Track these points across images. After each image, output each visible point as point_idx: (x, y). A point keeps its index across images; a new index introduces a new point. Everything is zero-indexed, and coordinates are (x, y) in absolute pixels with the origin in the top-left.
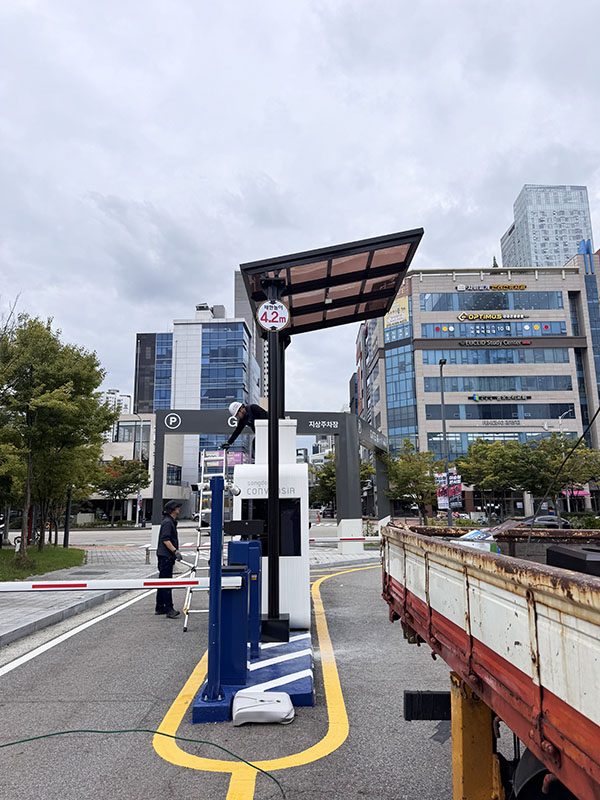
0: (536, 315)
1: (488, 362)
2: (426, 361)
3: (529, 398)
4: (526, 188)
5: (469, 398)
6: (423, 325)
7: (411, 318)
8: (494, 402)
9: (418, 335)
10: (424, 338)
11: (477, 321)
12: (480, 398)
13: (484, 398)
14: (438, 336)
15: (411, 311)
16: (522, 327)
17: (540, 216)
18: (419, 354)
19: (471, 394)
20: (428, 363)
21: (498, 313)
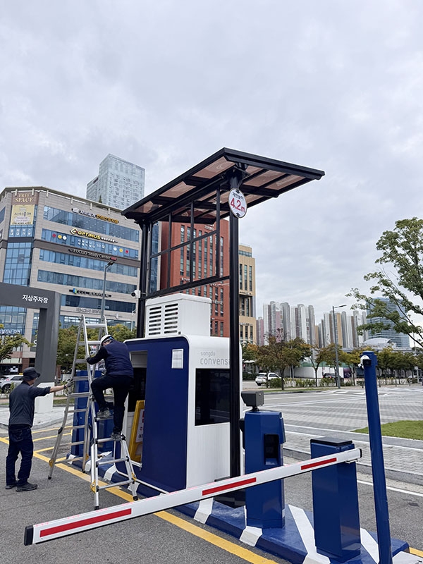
0: (122, 242)
1: (87, 267)
2: (42, 258)
3: (110, 296)
4: (110, 156)
5: (70, 291)
6: (43, 230)
7: (34, 222)
8: (87, 296)
9: (38, 236)
10: (43, 240)
11: (84, 237)
12: (78, 292)
13: (81, 292)
14: (54, 241)
15: (35, 217)
16: (112, 248)
17: (116, 178)
18: (37, 252)
19: (72, 288)
20: (43, 259)
21: (99, 235)
